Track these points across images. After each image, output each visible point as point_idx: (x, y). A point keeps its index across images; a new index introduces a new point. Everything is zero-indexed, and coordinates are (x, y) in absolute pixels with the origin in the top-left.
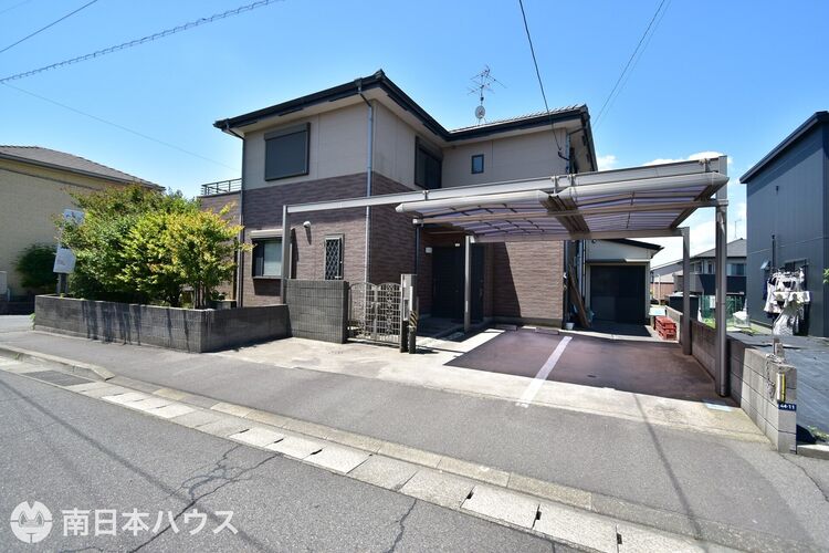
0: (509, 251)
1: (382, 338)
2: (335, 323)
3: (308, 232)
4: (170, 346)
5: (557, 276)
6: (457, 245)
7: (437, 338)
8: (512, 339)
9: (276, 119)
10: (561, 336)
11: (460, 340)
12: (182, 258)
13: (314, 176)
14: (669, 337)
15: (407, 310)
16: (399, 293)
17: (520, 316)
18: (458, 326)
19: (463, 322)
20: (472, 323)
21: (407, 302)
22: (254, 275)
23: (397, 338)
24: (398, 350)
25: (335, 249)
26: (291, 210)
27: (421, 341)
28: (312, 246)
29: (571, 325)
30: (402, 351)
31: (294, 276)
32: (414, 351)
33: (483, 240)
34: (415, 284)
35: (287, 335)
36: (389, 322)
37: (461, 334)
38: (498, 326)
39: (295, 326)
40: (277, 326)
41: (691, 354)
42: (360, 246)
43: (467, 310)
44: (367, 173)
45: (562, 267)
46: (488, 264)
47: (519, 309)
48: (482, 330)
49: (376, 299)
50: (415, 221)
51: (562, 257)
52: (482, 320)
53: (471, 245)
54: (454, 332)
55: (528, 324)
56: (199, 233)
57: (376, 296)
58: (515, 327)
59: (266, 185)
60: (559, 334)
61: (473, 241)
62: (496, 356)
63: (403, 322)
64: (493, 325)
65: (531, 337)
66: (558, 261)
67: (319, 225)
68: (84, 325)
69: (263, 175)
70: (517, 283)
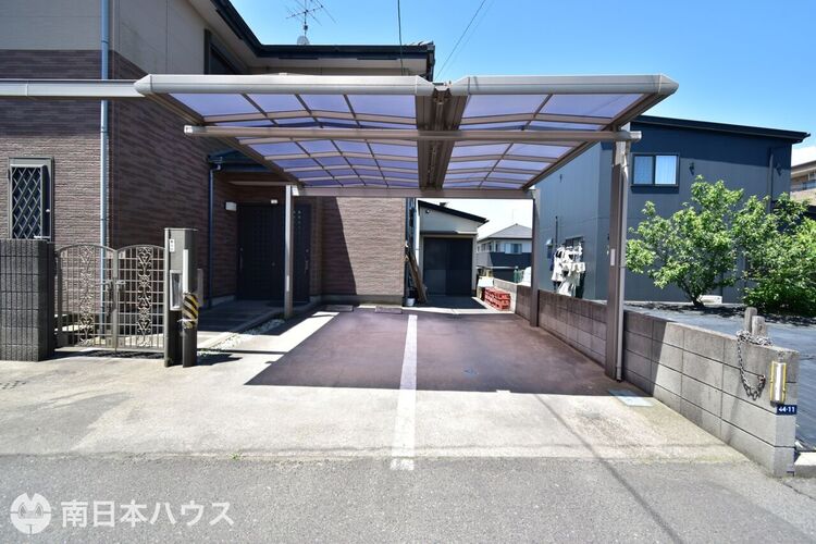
0: (342, 213)
1: (131, 341)
5: (399, 245)
6: (274, 202)
7: (241, 332)
8: (349, 324)
10: (405, 314)
11: (277, 331)
14: (505, 307)
15: (177, 293)
16: (162, 263)
17: (355, 294)
18: (276, 310)
19: (282, 305)
20: (294, 305)
21: (177, 277)
23: (159, 342)
24: (162, 362)
25: (33, 184)
27: (208, 341)
29: (411, 301)
30: (169, 364)
32: (194, 360)
33: (311, 193)
34: (192, 244)
36: (145, 314)
37: (278, 322)
38: (329, 307)
41: (538, 326)
42: (90, 182)
43: (288, 288)
44: (99, 52)
45: (404, 234)
46: (316, 227)
47: (354, 286)
48: (309, 314)
49: (115, 274)
50: (189, 129)
51: (404, 224)
52: (309, 301)
53: (293, 197)
54: (266, 321)
55: (364, 302)
57: (115, 270)
58: (350, 308)
60: (403, 312)
61: (296, 193)
62: (333, 353)
63: (170, 312)
64: (323, 306)
65: (373, 319)
66: (399, 227)
70: (353, 253)
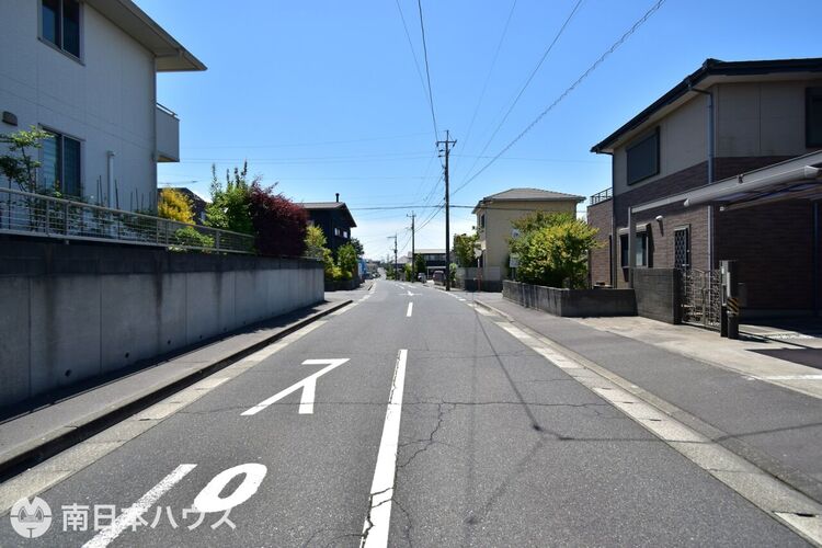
1: (711, 323)
2: (668, 306)
3: (661, 226)
4: (549, 312)
9: (631, 133)
12: (553, 256)
13: (663, 175)
15: (725, 296)
21: (724, 288)
22: (622, 265)
24: (719, 334)
25: (684, 239)
26: (635, 210)
28: (664, 238)
30: (722, 336)
31: (651, 265)
34: (732, 269)
35: (634, 314)
39: (640, 308)
40: (626, 305)
44: (708, 162)
50: (722, 209)
56: (562, 239)
59: (629, 189)
67: (670, 217)
68: (519, 297)
69: (626, 181)
